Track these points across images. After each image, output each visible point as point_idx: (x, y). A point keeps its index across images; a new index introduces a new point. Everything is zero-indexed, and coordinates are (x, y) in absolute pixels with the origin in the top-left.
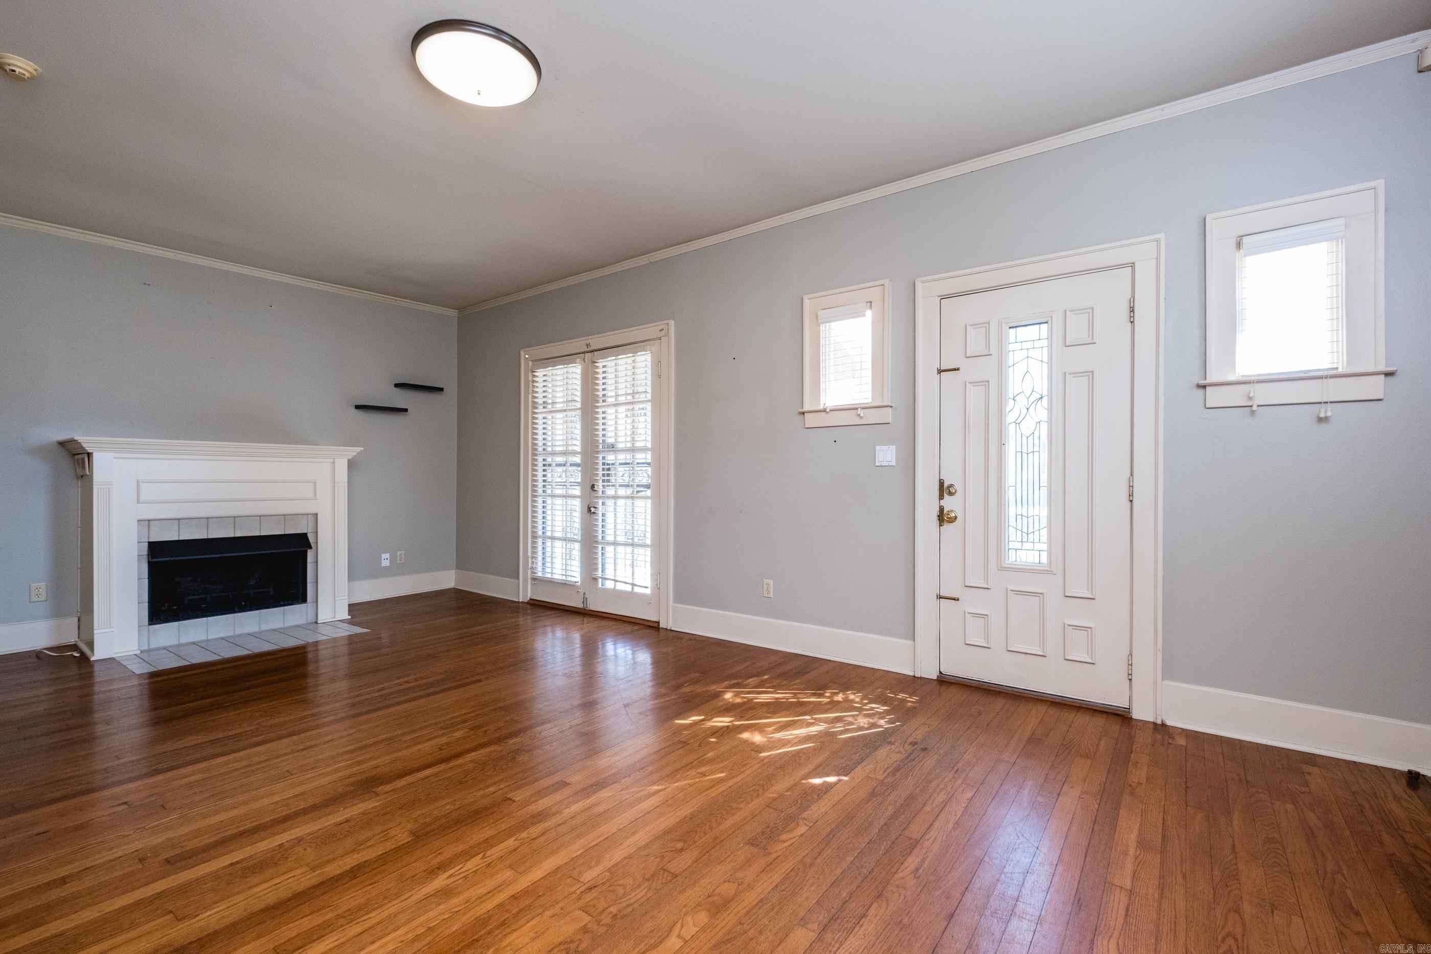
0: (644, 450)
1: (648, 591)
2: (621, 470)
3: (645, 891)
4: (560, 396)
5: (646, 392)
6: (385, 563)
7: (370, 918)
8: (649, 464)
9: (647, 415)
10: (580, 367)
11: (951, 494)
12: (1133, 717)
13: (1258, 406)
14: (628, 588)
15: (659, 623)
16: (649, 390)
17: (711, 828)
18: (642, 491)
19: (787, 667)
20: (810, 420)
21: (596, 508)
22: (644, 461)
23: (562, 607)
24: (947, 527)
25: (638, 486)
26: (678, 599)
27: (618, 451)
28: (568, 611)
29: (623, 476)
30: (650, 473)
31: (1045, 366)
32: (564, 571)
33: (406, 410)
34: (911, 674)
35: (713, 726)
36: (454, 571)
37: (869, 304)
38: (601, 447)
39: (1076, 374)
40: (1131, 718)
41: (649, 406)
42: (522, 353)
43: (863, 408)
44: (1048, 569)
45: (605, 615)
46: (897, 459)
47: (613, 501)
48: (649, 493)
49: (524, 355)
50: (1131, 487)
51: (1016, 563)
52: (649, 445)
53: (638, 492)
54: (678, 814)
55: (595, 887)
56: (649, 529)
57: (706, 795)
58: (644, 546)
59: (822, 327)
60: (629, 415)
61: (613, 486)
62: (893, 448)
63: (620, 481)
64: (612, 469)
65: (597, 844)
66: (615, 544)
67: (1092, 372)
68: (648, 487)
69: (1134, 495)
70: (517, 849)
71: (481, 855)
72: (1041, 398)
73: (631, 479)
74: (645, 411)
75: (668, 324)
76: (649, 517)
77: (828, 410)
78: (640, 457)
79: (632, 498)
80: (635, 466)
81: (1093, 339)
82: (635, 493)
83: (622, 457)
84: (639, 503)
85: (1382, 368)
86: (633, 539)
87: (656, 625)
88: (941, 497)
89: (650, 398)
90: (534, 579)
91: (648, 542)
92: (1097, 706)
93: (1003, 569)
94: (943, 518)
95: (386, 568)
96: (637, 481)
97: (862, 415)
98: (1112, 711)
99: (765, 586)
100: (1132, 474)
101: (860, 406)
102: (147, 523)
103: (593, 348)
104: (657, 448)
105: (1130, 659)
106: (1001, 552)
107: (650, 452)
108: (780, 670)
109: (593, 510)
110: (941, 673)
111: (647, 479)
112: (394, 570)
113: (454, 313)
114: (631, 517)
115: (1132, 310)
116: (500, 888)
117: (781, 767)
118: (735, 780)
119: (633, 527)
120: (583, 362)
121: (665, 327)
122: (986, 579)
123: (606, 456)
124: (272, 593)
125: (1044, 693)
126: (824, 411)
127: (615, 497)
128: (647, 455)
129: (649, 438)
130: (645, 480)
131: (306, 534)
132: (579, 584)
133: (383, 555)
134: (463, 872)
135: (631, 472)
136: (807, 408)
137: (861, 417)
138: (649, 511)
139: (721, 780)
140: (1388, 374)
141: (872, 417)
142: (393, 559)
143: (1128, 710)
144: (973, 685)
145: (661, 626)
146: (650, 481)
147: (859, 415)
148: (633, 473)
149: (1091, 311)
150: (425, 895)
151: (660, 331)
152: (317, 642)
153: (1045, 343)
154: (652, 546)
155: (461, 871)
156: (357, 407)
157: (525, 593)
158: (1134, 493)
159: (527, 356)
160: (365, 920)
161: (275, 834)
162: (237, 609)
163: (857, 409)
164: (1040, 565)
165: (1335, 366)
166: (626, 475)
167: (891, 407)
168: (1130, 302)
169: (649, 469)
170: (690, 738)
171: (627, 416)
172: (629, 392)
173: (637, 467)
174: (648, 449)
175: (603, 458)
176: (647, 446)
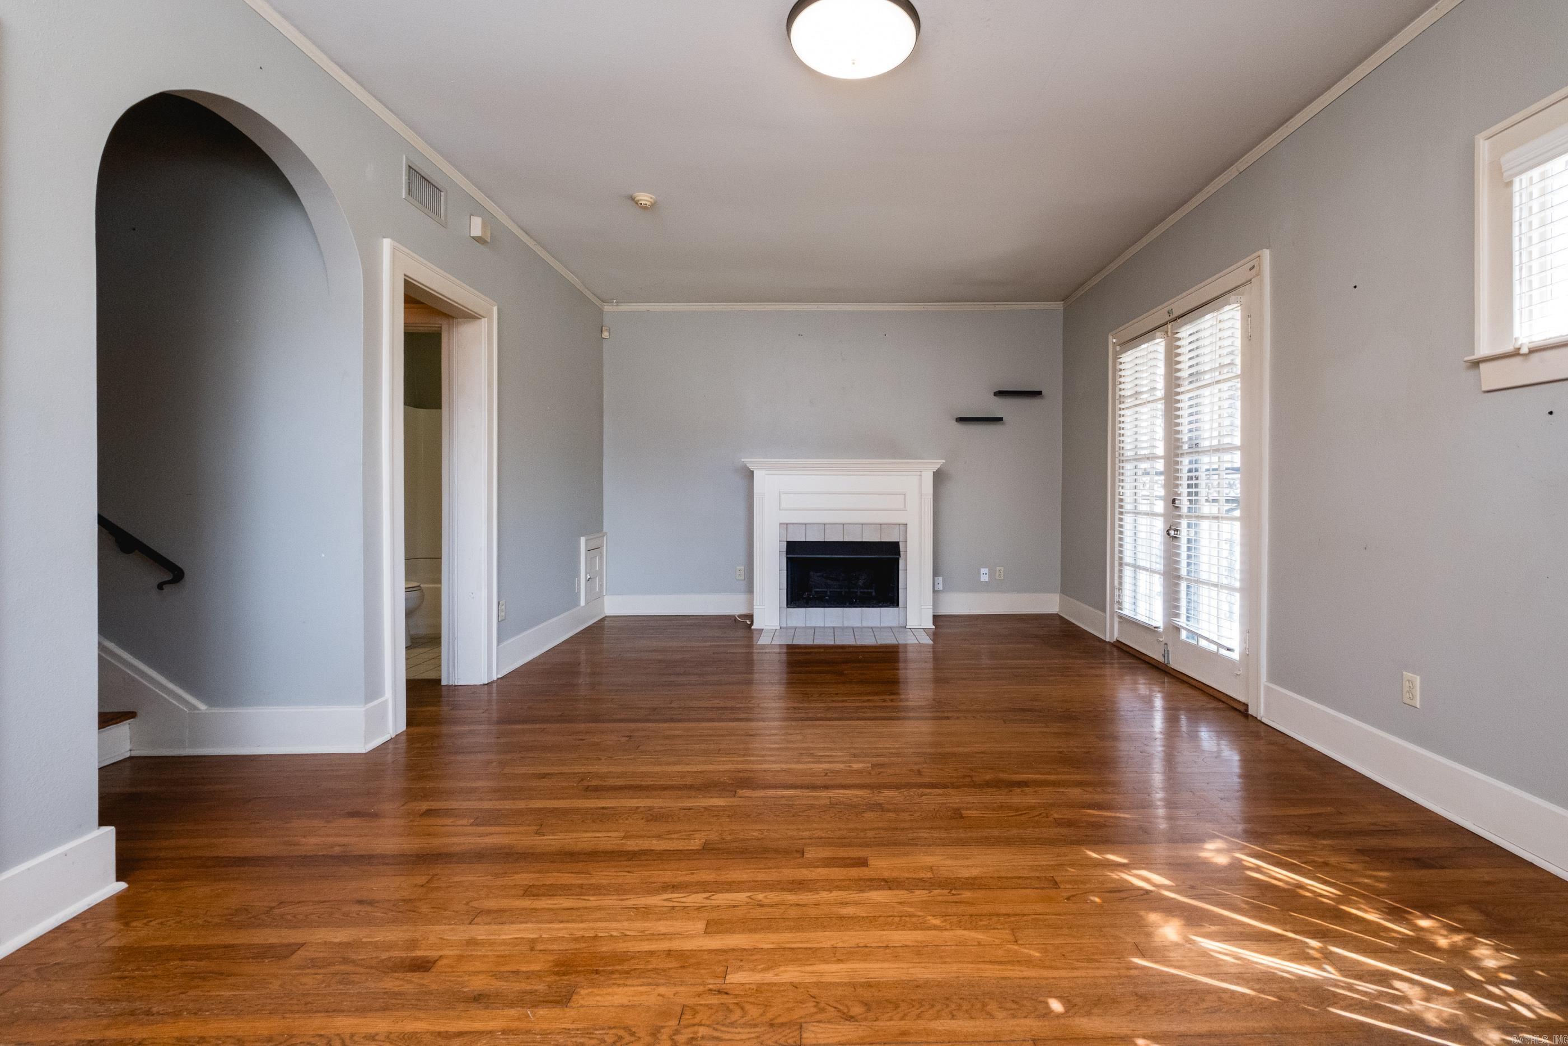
1: (1236, 657)
3: (753, 1035)
4: (1145, 385)
5: (1235, 362)
6: (984, 578)
7: (588, 900)
8: (1238, 469)
9: (1235, 397)
10: (1163, 344)
14: (1213, 648)
15: (1246, 705)
16: (1238, 361)
17: (919, 1017)
18: (1230, 509)
20: (1491, 376)
21: (1177, 530)
22: (1232, 465)
23: (1143, 657)
25: (1226, 501)
26: (1273, 677)
27: (1202, 452)
28: (1149, 663)
30: (1239, 483)
32: (1148, 612)
33: (1000, 419)
35: (1126, 881)
36: (1058, 595)
38: (1186, 447)
41: (1238, 384)
42: (1110, 337)
45: (1185, 679)
48: (1239, 511)
49: (1112, 340)
52: (1238, 441)
53: (1226, 510)
54: (911, 971)
55: (727, 993)
56: (1237, 566)
57: (979, 969)
58: (1232, 589)
60: (1215, 400)
64: (1199, 477)
65: (793, 949)
66: (1198, 582)
68: (1238, 502)
70: (737, 906)
71: (708, 895)
74: (1234, 391)
75: (1261, 256)
77: (1525, 351)
78: (1228, 460)
79: (1219, 518)
80: (1222, 473)
82: (1223, 511)
83: (1208, 461)
84: (1226, 526)
86: (1219, 577)
87: (1242, 709)
89: (1239, 372)
90: (1121, 617)
91: (1238, 584)
95: (986, 584)
96: (1226, 494)
99: (1406, 687)
102: (785, 526)
103: (1176, 314)
104: (1248, 448)
109: (1172, 533)
111: (1237, 491)
112: (994, 586)
113: (1059, 306)
114: (1217, 545)
116: (673, 936)
117: (1143, 998)
118: (1045, 973)
119: (1219, 560)
120: (1165, 336)
121: (1258, 262)
124: (874, 594)
126: (1516, 353)
127: (1207, 517)
128: (1236, 456)
129: (1238, 433)
130: (1234, 493)
131: (898, 542)
132: (1161, 630)
133: (982, 569)
134: (678, 902)
135: (1219, 482)
136: (1482, 352)
138: (1238, 538)
139: (1029, 962)
142: (992, 575)
145: (1249, 710)
146: (1240, 494)
150: (634, 905)
151: (1250, 270)
152: (906, 644)
154: (1241, 591)
155: (680, 900)
156: (961, 420)
157: (1112, 633)
159: (1114, 341)
160: (584, 900)
161: (648, 797)
162: (848, 604)
169: (1238, 477)
170: (1068, 882)
173: (1226, 474)
174: (1236, 448)
175: (1191, 462)
176: (1234, 443)
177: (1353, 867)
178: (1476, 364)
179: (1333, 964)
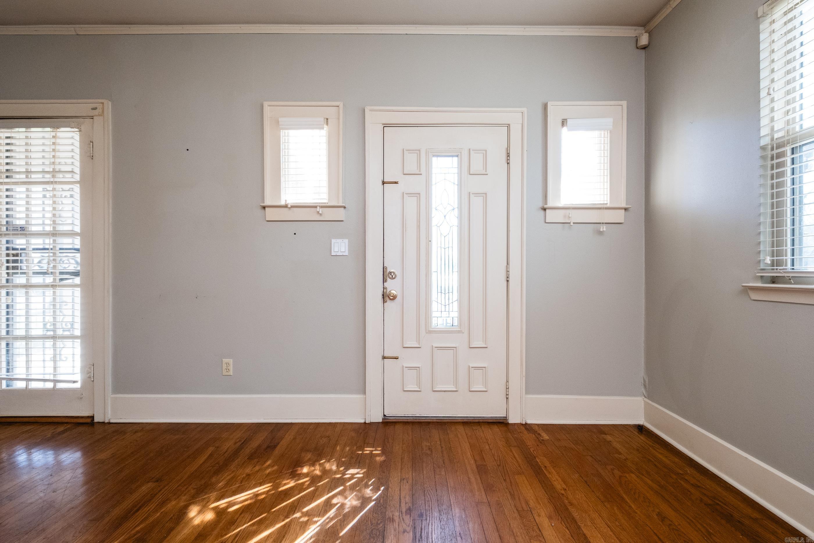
0: (71, 234)
1: (78, 385)
2: (36, 256)
5: (72, 172)
8: (77, 250)
9: (75, 197)
11: (393, 278)
12: (509, 423)
13: (573, 223)
14: (49, 385)
15: (93, 417)
16: (77, 170)
18: (66, 279)
19: (254, 444)
20: (270, 214)
22: (71, 247)
24: (389, 303)
25: (61, 273)
26: (118, 388)
27: (30, 234)
29: (40, 262)
30: (79, 260)
31: (456, 187)
34: (362, 421)
37: (326, 120)
38: (4, 228)
39: (477, 194)
40: (508, 423)
41: (77, 188)
43: (322, 207)
44: (459, 330)
46: (349, 250)
47: (23, 291)
48: (77, 280)
50: (508, 271)
51: (437, 327)
52: (78, 229)
53: (61, 280)
56: (78, 320)
58: (73, 337)
59: (282, 133)
60: (48, 196)
61: (24, 273)
62: (346, 241)
63: (37, 268)
64: (23, 255)
66: (27, 338)
67: (486, 194)
68: (76, 274)
69: (510, 277)
72: (454, 209)
73: (51, 266)
74: (72, 193)
75: (103, 103)
76: (78, 307)
77: (289, 206)
78: (66, 242)
79: (53, 286)
80: (57, 252)
81: (486, 171)
82: (58, 281)
83: (37, 242)
85: (624, 205)
86: (54, 331)
87: (88, 421)
88: (384, 281)
89: (78, 180)
91: (78, 333)
92: (488, 419)
93: (430, 332)
94: (386, 297)
96: (60, 268)
97: (320, 212)
98: (497, 421)
99: (224, 366)
100: (508, 263)
101: (319, 205)
105: (507, 384)
106: (428, 320)
107: (79, 238)
108: (248, 450)
110: (384, 415)
111: (76, 266)
114: (52, 307)
115: (508, 155)
119: (54, 318)
121: (99, 106)
122: (418, 340)
123: (14, 239)
125: (456, 417)
126: (286, 206)
127: (27, 286)
128: (76, 240)
129: (78, 222)
130: (72, 268)
135: (52, 258)
136: (267, 203)
137: (321, 214)
138: (78, 300)
140: (626, 209)
141: (329, 215)
143: (506, 418)
144: (409, 421)
145: (96, 420)
146: (79, 268)
147: (318, 212)
148: (54, 260)
149: (484, 152)
151: (92, 109)
153: (456, 171)
154: (82, 337)
158: (510, 275)
163: (316, 207)
164: (453, 327)
165: (606, 202)
166: (45, 261)
167: (345, 207)
168: (507, 150)
169: (78, 255)
171: (45, 196)
172: (47, 169)
173: (60, 253)
174: (76, 234)
175: (8, 242)
176: (75, 230)
177: (257, 468)
178: (264, 208)
179: (314, 516)
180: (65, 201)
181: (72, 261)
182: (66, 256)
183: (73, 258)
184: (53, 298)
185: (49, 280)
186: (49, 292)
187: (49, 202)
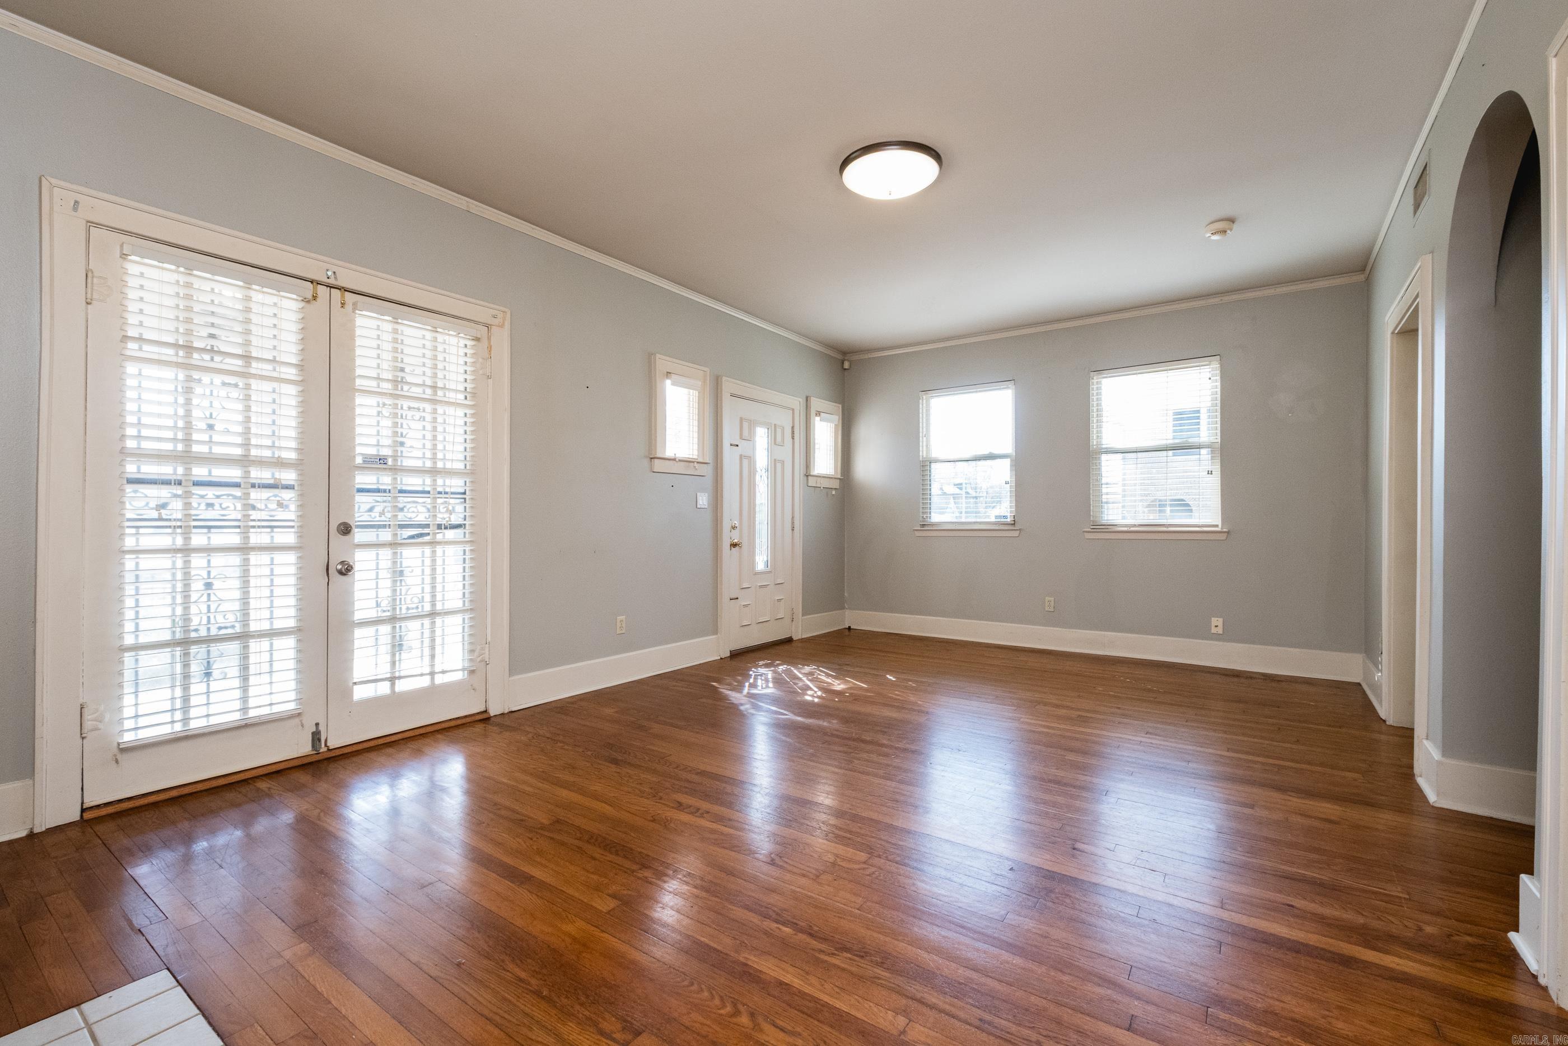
0: (457, 473)
5: (464, 392)
11: (735, 529)
12: (794, 640)
15: (486, 711)
20: (658, 465)
24: (733, 551)
27: (402, 470)
34: (719, 658)
39: (779, 461)
43: (698, 463)
44: (770, 571)
46: (710, 504)
50: (793, 523)
51: (758, 569)
62: (708, 495)
67: (783, 461)
77: (672, 459)
81: (783, 444)
87: (485, 716)
88: (731, 531)
93: (754, 574)
94: (732, 544)
100: (793, 517)
106: (754, 564)
107: (463, 478)
109: (341, 568)
110: (730, 650)
115: (793, 433)
122: (749, 582)
126: (669, 459)
132: (293, 710)
143: (792, 637)
145: (493, 714)
149: (782, 428)
154: (468, 610)
158: (794, 526)
163: (693, 462)
164: (767, 569)
167: (709, 464)
178: (654, 459)
180: (414, 425)
181: (421, 509)
182: (414, 502)
183: (424, 505)
184: (394, 562)
185: (386, 536)
186: (386, 554)
187: (387, 423)
